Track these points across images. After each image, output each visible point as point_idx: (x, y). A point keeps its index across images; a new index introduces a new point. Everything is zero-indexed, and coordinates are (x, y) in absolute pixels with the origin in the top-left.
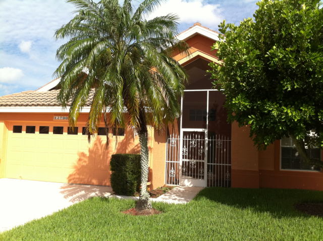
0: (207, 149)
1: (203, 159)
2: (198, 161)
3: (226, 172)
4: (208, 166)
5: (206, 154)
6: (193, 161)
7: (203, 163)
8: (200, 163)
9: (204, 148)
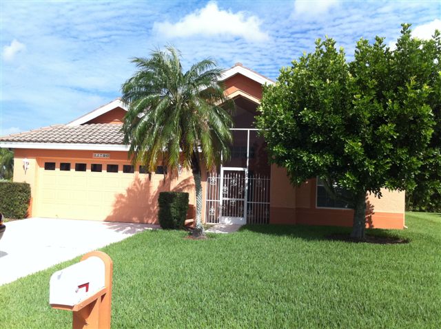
0: (247, 188)
1: (243, 198)
2: (238, 199)
3: (265, 210)
4: (248, 204)
5: (246, 192)
6: (233, 200)
7: (243, 202)
8: (240, 201)
9: (244, 187)
